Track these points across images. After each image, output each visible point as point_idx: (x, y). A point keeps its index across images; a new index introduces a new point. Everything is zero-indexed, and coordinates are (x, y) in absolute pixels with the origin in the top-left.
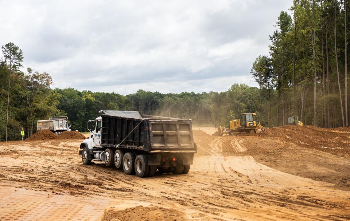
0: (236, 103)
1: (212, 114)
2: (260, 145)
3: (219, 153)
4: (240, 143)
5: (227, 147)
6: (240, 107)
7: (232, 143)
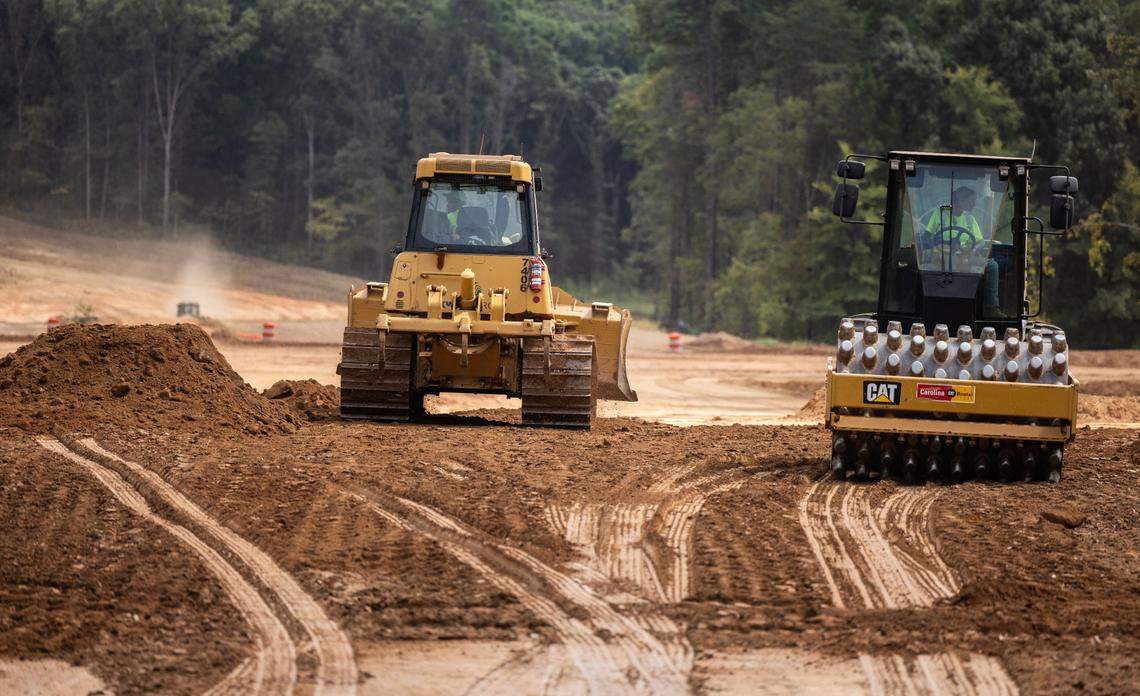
0: (909, 73)
1: (639, 181)
2: (1110, 543)
3: (648, 609)
4: (891, 517)
5: (738, 548)
6: (947, 115)
7: (803, 505)
